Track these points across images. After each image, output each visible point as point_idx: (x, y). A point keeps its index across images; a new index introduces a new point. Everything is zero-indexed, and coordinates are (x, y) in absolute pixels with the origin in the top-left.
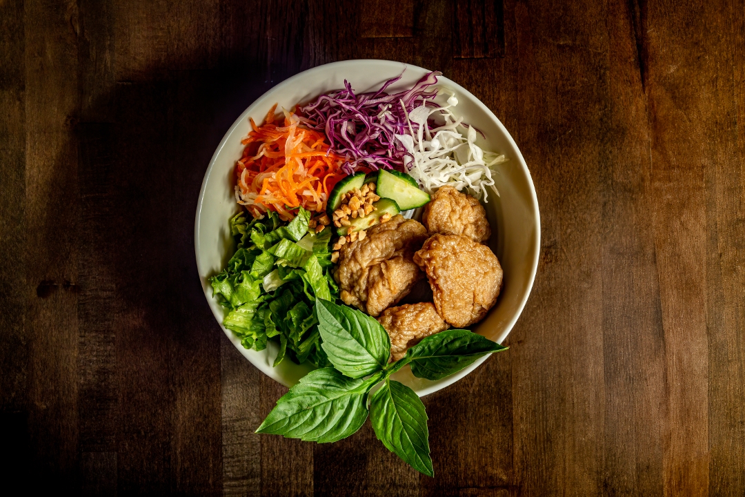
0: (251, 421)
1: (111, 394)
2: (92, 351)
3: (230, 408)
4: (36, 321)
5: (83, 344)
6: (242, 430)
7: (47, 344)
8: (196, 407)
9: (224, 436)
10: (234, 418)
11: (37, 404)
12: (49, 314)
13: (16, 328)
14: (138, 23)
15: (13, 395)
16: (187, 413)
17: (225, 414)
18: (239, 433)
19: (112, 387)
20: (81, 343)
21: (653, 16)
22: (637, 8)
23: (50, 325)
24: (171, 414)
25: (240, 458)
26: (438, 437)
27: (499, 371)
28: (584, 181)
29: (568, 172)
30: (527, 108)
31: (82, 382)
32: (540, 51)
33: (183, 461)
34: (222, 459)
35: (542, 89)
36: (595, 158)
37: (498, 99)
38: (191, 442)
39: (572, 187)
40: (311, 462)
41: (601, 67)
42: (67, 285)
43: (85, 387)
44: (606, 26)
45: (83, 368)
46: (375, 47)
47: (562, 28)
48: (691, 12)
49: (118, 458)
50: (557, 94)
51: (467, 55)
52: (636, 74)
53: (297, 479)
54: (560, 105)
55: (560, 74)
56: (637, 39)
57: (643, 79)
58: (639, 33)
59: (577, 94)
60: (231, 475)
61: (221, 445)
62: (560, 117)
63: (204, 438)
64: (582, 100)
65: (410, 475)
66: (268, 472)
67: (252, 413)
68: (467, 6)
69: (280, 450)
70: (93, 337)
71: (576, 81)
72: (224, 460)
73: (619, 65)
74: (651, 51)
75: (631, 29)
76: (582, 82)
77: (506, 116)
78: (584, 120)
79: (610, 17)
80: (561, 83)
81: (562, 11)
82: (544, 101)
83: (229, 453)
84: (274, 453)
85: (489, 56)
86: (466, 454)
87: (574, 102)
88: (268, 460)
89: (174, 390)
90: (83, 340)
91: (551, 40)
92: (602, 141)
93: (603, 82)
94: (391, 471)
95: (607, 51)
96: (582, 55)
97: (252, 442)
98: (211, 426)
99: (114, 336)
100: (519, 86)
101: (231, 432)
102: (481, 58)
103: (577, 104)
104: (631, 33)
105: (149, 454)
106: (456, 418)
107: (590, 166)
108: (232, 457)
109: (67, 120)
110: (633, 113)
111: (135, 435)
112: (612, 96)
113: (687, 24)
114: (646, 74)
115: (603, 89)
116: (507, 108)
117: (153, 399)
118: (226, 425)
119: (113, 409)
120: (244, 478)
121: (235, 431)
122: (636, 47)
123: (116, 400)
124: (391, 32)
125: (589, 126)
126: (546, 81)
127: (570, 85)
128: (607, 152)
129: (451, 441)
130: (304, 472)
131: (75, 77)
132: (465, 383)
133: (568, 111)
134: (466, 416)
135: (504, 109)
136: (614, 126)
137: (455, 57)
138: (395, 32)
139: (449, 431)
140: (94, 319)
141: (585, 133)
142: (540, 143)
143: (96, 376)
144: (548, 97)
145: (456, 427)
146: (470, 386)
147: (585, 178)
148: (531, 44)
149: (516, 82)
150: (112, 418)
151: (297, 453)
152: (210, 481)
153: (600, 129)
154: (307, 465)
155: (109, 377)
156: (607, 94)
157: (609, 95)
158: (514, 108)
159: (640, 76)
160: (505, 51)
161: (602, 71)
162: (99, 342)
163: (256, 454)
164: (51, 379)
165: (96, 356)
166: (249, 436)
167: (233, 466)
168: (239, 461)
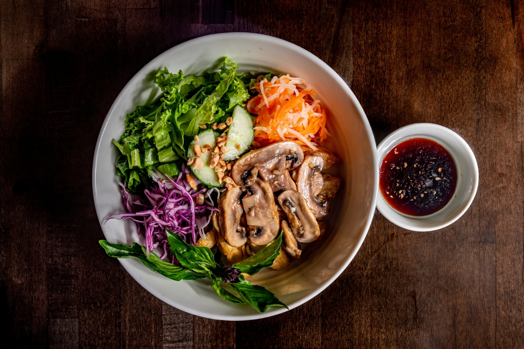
1: (73, 273)
11: (14, 279)
16: (134, 288)
24: (121, 289)
25: (176, 325)
26: (337, 311)
27: (388, 258)
28: (461, 101)
29: (448, 94)
31: (50, 262)
33: (131, 327)
34: (162, 325)
36: (471, 82)
37: (390, 33)
38: (137, 311)
39: (451, 107)
40: (234, 329)
43: (52, 267)
45: (51, 251)
49: (79, 323)
50: (440, 28)
52: (507, 12)
53: (222, 343)
55: (443, 12)
57: (513, 16)
60: (169, 338)
61: (161, 315)
63: (148, 308)
64: (461, 34)
65: (314, 341)
66: (199, 336)
71: (456, 17)
72: (164, 327)
73: (493, 4)
76: (462, 18)
77: (397, 48)
78: (462, 51)
80: (443, 19)
82: (429, 34)
86: (360, 325)
87: (454, 35)
88: (199, 327)
92: (477, 68)
94: (298, 337)
103: (457, 37)
105: (104, 321)
107: (466, 89)
108: (170, 324)
109: (35, 50)
110: (504, 44)
111: (92, 306)
115: (479, 25)
116: (398, 41)
117: (106, 277)
119: (74, 284)
120: (179, 341)
123: (77, 277)
125: (466, 56)
126: (431, 18)
127: (451, 22)
128: (482, 77)
129: (348, 314)
130: (228, 337)
131: (42, 13)
132: (360, 267)
133: (449, 43)
134: (360, 294)
135: (395, 41)
136: (488, 56)
141: (463, 62)
142: (425, 70)
143: (61, 258)
145: (352, 303)
146: (364, 269)
147: (462, 99)
150: (74, 292)
152: (153, 344)
153: (476, 58)
154: (231, 331)
155: (71, 258)
156: (482, 29)
157: (484, 29)
158: (404, 40)
159: (510, 13)
163: (189, 322)
167: (171, 332)
168: (176, 328)
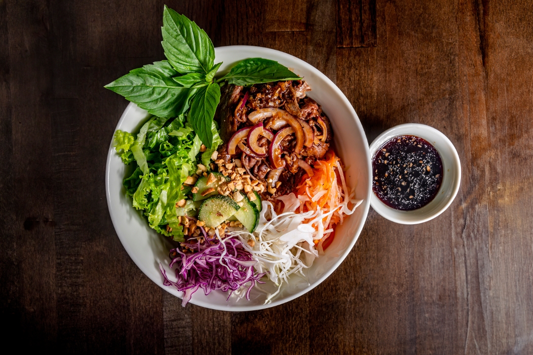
0: (185, 320)
2: (66, 269)
3: (169, 311)
4: (24, 248)
5: (59, 264)
6: (179, 328)
7: (33, 264)
8: (144, 310)
9: (166, 332)
10: (173, 318)
12: (33, 242)
13: (10, 252)
14: (94, 21)
15: (9, 301)
17: (165, 316)
18: (177, 330)
19: (81, 296)
20: (58, 263)
21: (493, 14)
22: (481, 7)
23: (35, 251)
30: (393, 86)
32: (404, 42)
35: (405, 71)
41: (451, 54)
42: (46, 221)
44: (456, 21)
46: (277, 39)
47: (422, 24)
48: (524, 9)
51: (348, 45)
54: (419, 84)
56: (480, 31)
58: (482, 27)
59: (433, 75)
62: (419, 93)
67: (186, 315)
68: (348, 6)
69: (207, 342)
70: (67, 259)
74: (491, 41)
75: (476, 24)
79: (460, 14)
81: (422, 10)
83: (169, 344)
84: (202, 344)
85: (364, 46)
89: (127, 298)
90: (59, 261)
91: (413, 33)
93: (453, 66)
95: (456, 40)
96: (437, 45)
97: (186, 336)
98: (155, 324)
99: (82, 258)
100: (388, 69)
101: (171, 328)
102: (358, 47)
104: (476, 27)
106: (337, 319)
112: (459, 76)
113: (520, 19)
114: (486, 59)
118: (167, 324)
121: (173, 328)
122: (479, 38)
124: (289, 27)
137: (338, 46)
138: (292, 27)
139: (332, 328)
140: (68, 246)
144: (410, 78)
148: (398, 36)
149: (386, 65)
151: (219, 344)
160: (377, 41)
161: (453, 57)
162: (71, 263)
164: (36, 290)
165: (70, 273)
166: (183, 332)
